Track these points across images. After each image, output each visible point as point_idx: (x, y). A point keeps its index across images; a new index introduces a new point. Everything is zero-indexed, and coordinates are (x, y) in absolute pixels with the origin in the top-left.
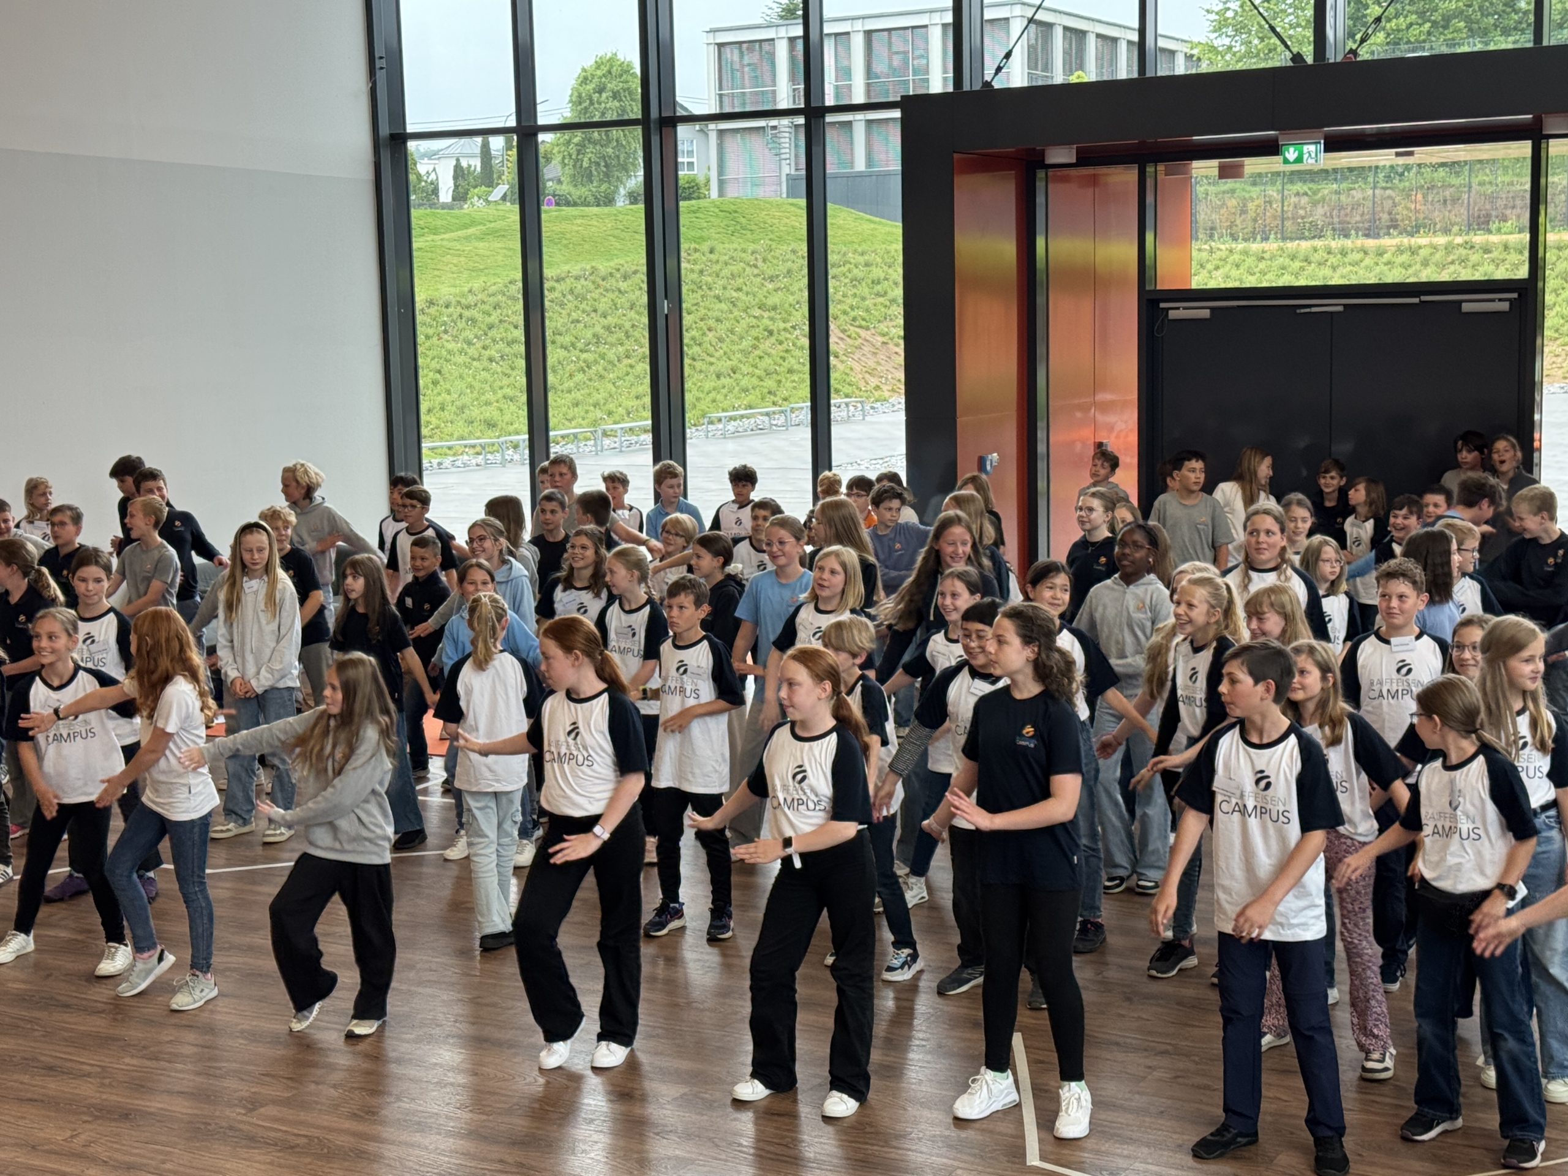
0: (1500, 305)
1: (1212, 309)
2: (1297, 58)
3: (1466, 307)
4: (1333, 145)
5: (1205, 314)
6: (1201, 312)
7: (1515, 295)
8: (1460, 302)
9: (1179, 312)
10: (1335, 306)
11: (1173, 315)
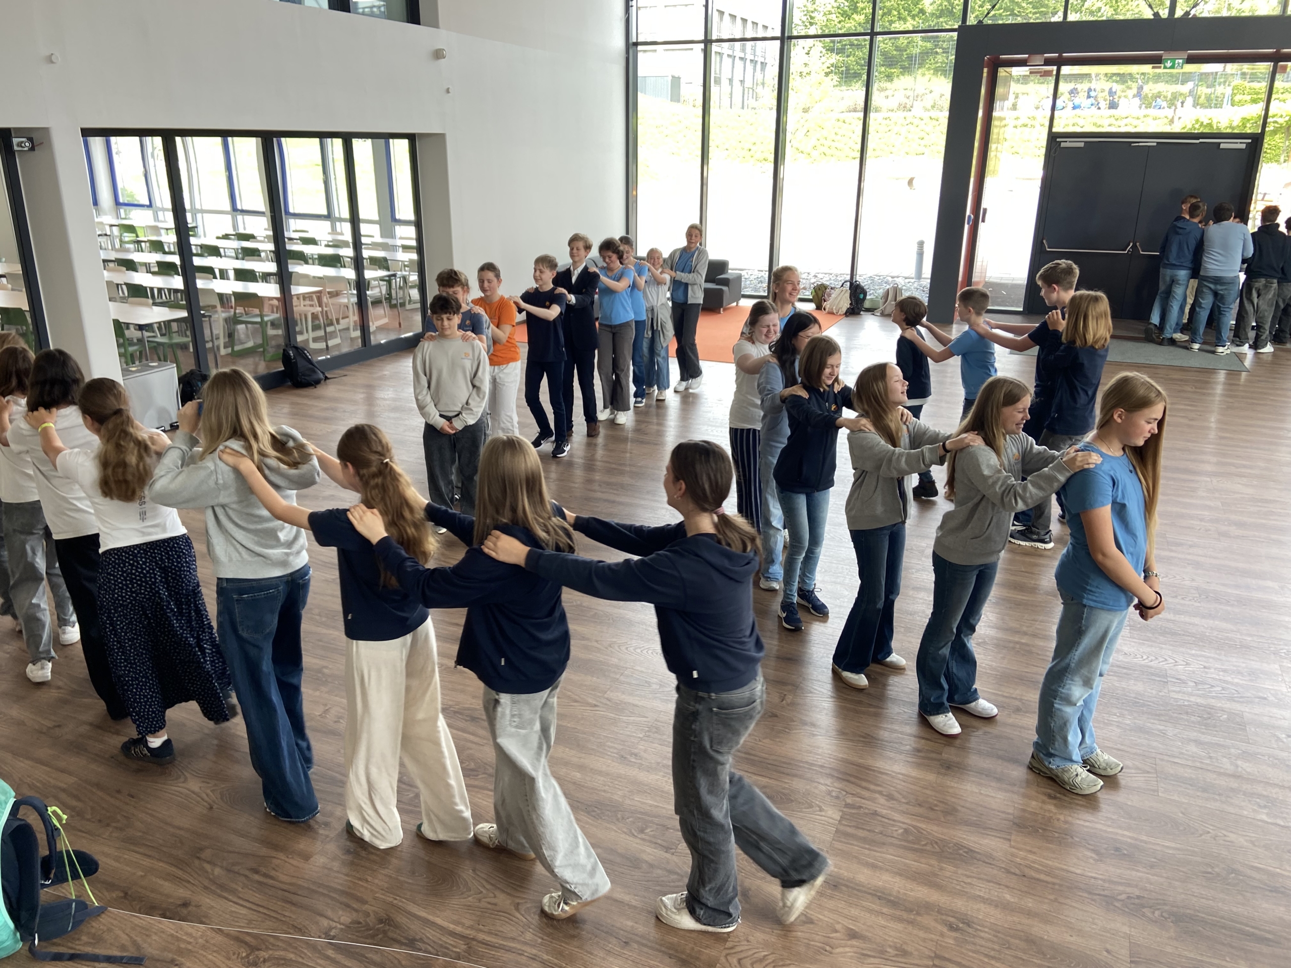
0: (1241, 145)
1: (1085, 142)
2: (1156, 14)
3: (1222, 146)
4: (1191, 60)
5: (1082, 145)
6: (1079, 144)
7: (1250, 141)
8: (1219, 144)
9: (1067, 144)
10: (1152, 143)
11: (1063, 145)
